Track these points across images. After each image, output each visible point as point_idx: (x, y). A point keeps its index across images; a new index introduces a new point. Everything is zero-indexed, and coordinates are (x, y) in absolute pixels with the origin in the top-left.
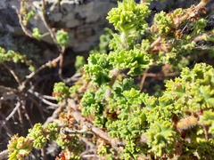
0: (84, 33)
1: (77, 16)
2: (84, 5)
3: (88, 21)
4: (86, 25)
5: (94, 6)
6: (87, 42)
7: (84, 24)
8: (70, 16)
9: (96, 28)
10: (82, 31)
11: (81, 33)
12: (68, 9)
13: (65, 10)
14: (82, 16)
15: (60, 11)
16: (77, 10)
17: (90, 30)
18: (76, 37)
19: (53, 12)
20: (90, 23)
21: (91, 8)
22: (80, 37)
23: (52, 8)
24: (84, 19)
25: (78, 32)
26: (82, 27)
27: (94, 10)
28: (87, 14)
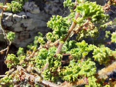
0: (24, 36)
1: (22, 25)
2: (27, 20)
3: (28, 29)
4: (26, 32)
5: (33, 21)
6: (25, 42)
7: (25, 30)
8: (18, 25)
9: (32, 34)
10: (24, 34)
11: (22, 36)
12: (17, 20)
13: (15, 20)
14: (25, 26)
15: (12, 21)
16: (23, 21)
17: (28, 34)
18: (19, 38)
19: (7, 20)
20: (29, 31)
21: (31, 22)
22: (22, 38)
23: (7, 18)
24: (26, 28)
25: (21, 35)
26: (24, 32)
27: (32, 23)
28: (28, 25)
